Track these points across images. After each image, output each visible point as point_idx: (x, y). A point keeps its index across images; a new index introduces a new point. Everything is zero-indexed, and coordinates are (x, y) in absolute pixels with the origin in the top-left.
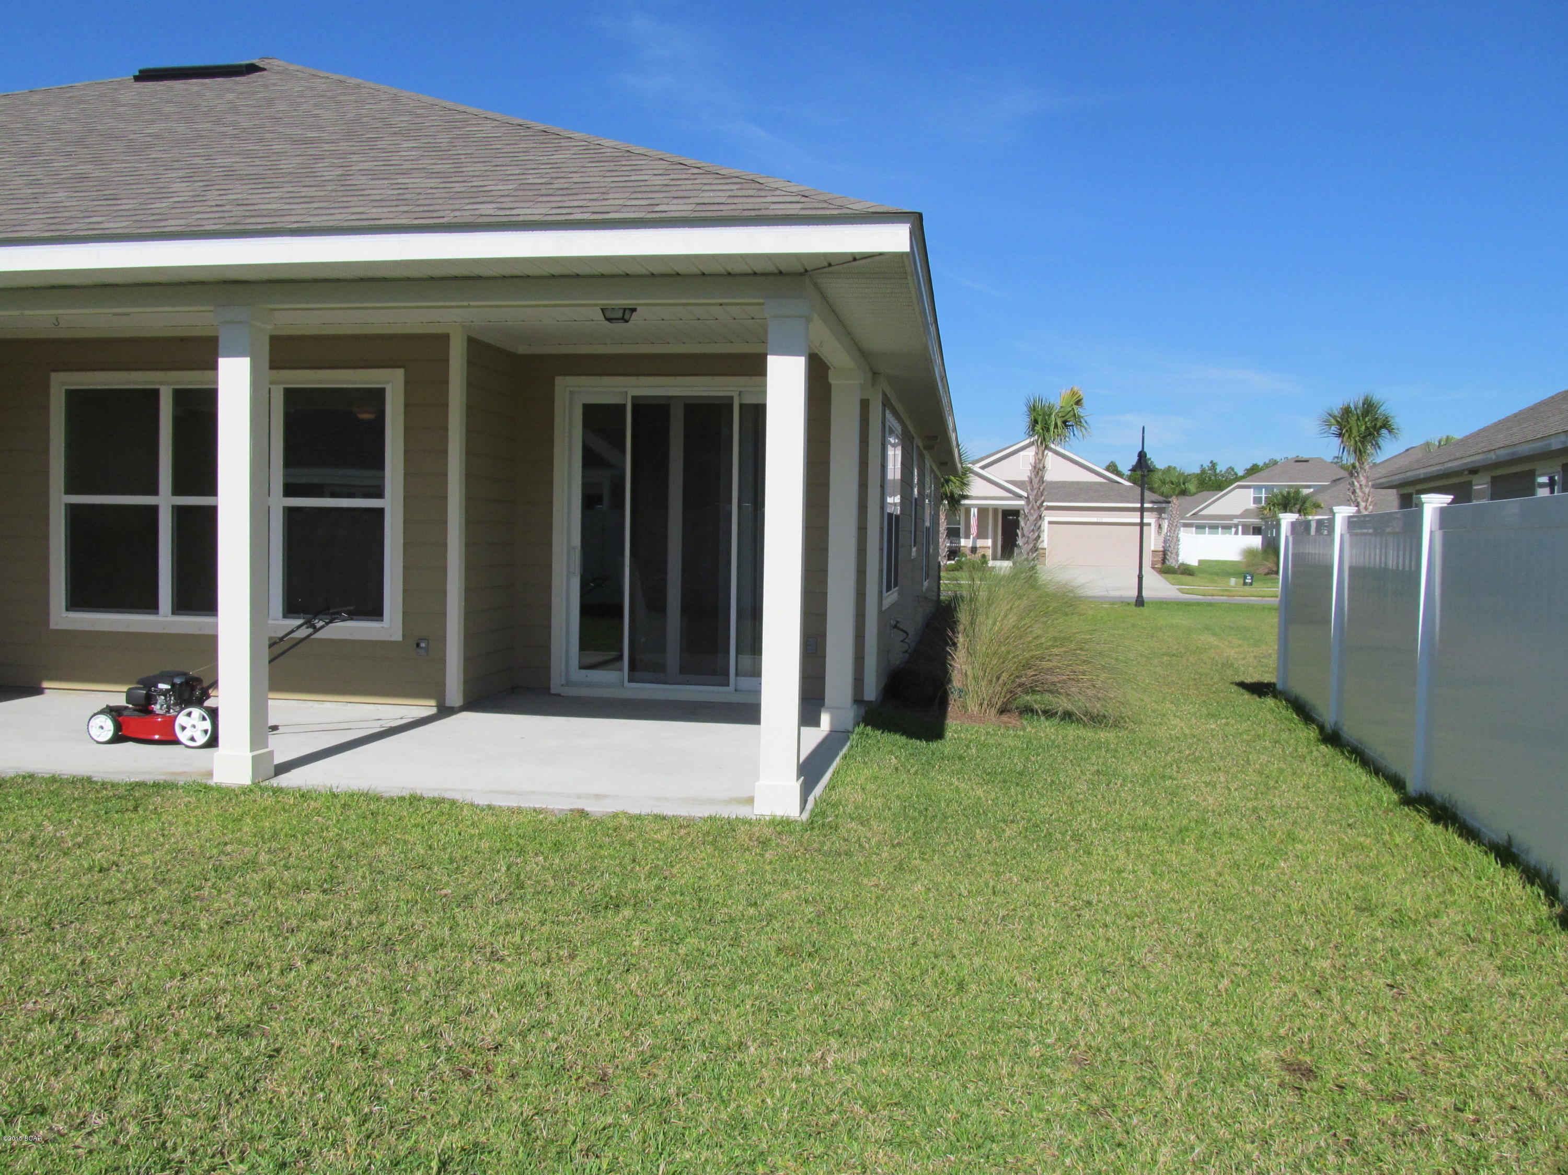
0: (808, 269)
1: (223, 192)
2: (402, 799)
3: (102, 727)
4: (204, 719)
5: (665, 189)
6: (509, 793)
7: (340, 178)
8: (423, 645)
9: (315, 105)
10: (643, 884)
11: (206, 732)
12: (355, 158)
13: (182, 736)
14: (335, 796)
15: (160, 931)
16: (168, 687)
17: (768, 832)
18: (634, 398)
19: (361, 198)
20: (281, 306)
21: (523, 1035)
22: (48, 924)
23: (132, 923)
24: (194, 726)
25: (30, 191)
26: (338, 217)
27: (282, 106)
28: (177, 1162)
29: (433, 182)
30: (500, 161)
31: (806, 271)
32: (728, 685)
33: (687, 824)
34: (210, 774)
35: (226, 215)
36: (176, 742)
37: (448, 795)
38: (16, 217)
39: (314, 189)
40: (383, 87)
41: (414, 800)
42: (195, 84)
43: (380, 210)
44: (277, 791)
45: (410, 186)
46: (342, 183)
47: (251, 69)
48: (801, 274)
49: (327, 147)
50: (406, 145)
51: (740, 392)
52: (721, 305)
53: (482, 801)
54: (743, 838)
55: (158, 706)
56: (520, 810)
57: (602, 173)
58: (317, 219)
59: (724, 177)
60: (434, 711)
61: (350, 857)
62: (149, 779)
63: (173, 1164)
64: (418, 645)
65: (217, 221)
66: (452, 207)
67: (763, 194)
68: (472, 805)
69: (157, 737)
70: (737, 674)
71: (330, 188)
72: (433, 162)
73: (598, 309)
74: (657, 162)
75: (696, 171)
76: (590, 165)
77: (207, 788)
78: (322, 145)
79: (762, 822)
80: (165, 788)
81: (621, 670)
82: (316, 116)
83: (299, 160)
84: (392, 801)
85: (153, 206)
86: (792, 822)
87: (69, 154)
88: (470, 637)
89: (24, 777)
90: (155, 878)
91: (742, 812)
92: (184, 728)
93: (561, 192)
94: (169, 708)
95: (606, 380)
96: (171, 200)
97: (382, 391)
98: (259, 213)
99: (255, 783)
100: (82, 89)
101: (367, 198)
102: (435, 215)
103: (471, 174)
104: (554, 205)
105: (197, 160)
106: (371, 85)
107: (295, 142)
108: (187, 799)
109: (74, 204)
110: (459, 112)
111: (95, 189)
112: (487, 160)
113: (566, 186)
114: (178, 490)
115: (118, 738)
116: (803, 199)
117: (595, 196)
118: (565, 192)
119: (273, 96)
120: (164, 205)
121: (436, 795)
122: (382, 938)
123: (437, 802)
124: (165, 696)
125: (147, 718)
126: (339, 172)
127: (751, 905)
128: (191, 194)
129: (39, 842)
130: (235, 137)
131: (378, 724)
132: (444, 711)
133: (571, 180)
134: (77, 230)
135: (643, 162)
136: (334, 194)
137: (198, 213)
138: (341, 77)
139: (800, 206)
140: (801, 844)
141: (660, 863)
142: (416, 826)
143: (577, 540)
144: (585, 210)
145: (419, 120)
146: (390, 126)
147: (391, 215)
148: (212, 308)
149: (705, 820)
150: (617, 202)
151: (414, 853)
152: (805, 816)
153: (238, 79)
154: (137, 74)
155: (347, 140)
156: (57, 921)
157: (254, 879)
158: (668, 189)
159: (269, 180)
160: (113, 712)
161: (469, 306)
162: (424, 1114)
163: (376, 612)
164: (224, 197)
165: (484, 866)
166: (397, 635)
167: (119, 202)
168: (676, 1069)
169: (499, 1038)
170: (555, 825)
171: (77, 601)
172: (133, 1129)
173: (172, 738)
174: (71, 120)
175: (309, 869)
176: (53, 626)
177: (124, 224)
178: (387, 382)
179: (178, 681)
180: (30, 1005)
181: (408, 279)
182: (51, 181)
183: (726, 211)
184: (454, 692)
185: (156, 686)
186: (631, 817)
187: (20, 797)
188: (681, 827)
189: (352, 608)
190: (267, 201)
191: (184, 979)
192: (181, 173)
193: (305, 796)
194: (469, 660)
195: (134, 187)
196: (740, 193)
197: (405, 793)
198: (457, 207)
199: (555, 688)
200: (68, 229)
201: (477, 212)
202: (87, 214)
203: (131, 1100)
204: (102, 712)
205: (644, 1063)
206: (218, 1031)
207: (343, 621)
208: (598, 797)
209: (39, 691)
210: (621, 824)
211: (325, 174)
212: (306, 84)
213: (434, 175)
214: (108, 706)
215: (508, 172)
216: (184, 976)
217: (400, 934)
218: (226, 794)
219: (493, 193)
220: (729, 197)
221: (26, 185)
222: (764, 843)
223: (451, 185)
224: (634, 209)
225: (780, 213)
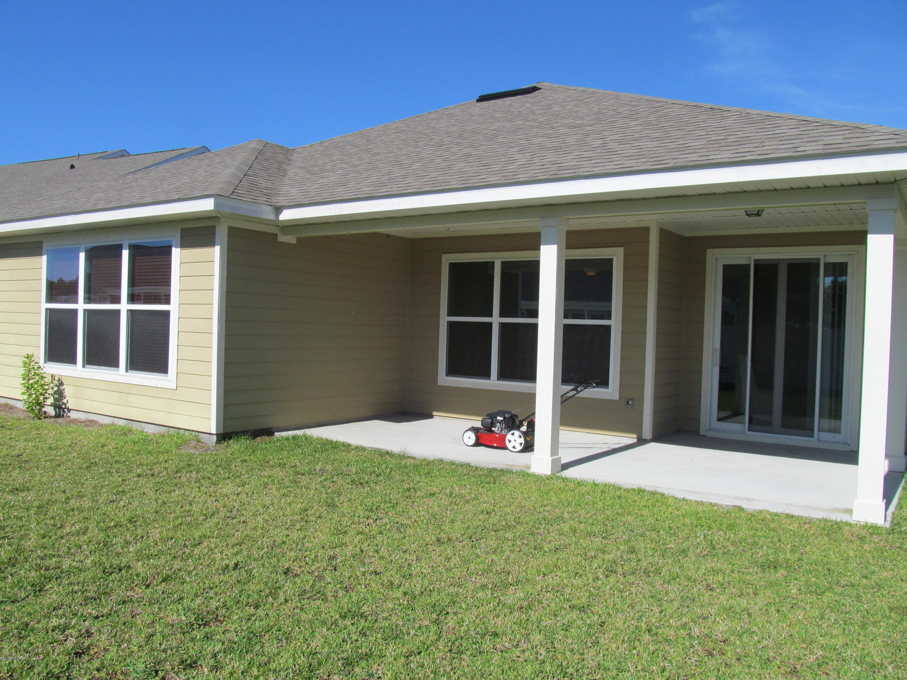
0: (897, 179)
1: (542, 158)
2: (634, 490)
3: (470, 438)
4: (520, 437)
5: (799, 137)
6: (694, 492)
7: (602, 145)
8: (630, 403)
9: (574, 105)
10: (788, 556)
11: (521, 444)
12: (606, 133)
13: (509, 446)
14: (596, 485)
15: (525, 549)
16: (502, 419)
17: (863, 533)
18: (755, 260)
19: (618, 156)
20: (572, 217)
21: (740, 636)
22: (470, 538)
23: (510, 543)
24: (515, 441)
25: (445, 164)
26: (609, 168)
27: (556, 108)
28: (570, 674)
29: (655, 144)
30: (692, 128)
31: (896, 181)
32: (813, 437)
33: (809, 521)
34: (529, 467)
35: (548, 170)
36: (505, 448)
37: (659, 490)
38: (444, 178)
39: (590, 152)
40: (609, 92)
41: (640, 491)
42: (508, 101)
43: (630, 162)
44: (565, 480)
45: (643, 147)
46: (605, 148)
47: (534, 89)
48: (891, 183)
49: (589, 128)
50: (632, 123)
51: (825, 256)
52: (835, 204)
53: (680, 496)
54: (848, 535)
55: (497, 429)
56: (702, 503)
57: (756, 131)
58: (597, 169)
59: (836, 126)
60: (635, 441)
61: (613, 520)
62: (499, 466)
63: (568, 675)
64: (628, 403)
65: (544, 174)
66: (671, 157)
67: (866, 135)
68: (674, 497)
69: (495, 445)
70: (819, 431)
71: (599, 151)
72: (651, 132)
73: (743, 211)
74: (789, 121)
75: (816, 124)
76: (746, 126)
77: (529, 475)
78: (585, 128)
79: (858, 526)
80: (506, 472)
81: (744, 423)
82: (576, 112)
83: (576, 137)
84: (628, 491)
85: (508, 168)
86: (879, 527)
87: (459, 144)
88: (657, 399)
89: (438, 461)
90: (515, 521)
91: (845, 518)
92: (510, 441)
93: (734, 144)
94: (502, 430)
95: (738, 250)
96: (517, 164)
97: (611, 260)
98: (564, 168)
99: (552, 474)
100: (453, 109)
101: (621, 155)
102: (663, 162)
103: (676, 137)
104: (733, 152)
105: (522, 142)
106: (602, 91)
107: (570, 127)
108: (519, 480)
109: (470, 169)
110: (657, 102)
111: (477, 161)
112: (682, 128)
113: (735, 140)
114: (502, 314)
115: (478, 444)
116: (895, 137)
117: (757, 145)
118: (736, 144)
119: (550, 103)
120: (514, 167)
121: (652, 489)
122: (642, 568)
123: (654, 493)
124: (500, 424)
125: (491, 434)
126: (600, 142)
127: (864, 577)
128: (525, 160)
129: (454, 495)
130: (537, 127)
131: (606, 446)
132: (641, 441)
133: (738, 136)
134: (475, 183)
135: (780, 122)
136: (601, 154)
137: (533, 170)
138: (584, 89)
139: (895, 141)
140: (887, 542)
141: (797, 544)
142: (645, 506)
143: (718, 345)
144: (752, 153)
145: (635, 109)
146: (619, 113)
147: (638, 164)
148: (537, 219)
149: (820, 520)
150: (772, 147)
151: (648, 522)
152: (888, 525)
153: (528, 95)
154: (478, 98)
155: (599, 124)
156: (474, 537)
157: (565, 527)
158: (802, 137)
159: (564, 149)
160: (474, 430)
161: (678, 212)
162: (694, 672)
163: (604, 382)
164: (543, 161)
165: (690, 534)
166: (616, 397)
167: (491, 167)
168: (842, 672)
169: (726, 636)
170: (725, 514)
171: (452, 371)
172: (543, 651)
173: (503, 446)
174: (453, 126)
175: (592, 525)
176: (439, 384)
177: (498, 178)
178: (614, 255)
179: (507, 416)
180: (473, 579)
181: (645, 199)
182: (454, 158)
183: (845, 147)
184: (647, 431)
185: (496, 418)
186: (771, 514)
187: (439, 471)
188: (805, 523)
189: (598, 381)
190: (567, 161)
191: (544, 577)
192: (517, 149)
193: (580, 483)
194: (656, 412)
195: (496, 158)
196: (851, 136)
197: (635, 487)
198: (675, 157)
199: (702, 432)
200: (473, 182)
201: (688, 159)
202: (478, 174)
203: (537, 638)
204: (469, 430)
205: (819, 666)
206: (570, 607)
207: (594, 388)
208: (748, 499)
209: (430, 416)
210: (766, 518)
211: (593, 143)
212: (566, 94)
213: (654, 140)
214: (472, 427)
215: (698, 134)
216: (545, 575)
217: (652, 567)
218: (538, 479)
219: (693, 147)
220: (844, 139)
221: (443, 161)
222: (862, 539)
223: (667, 145)
224: (783, 151)
225: (882, 146)
